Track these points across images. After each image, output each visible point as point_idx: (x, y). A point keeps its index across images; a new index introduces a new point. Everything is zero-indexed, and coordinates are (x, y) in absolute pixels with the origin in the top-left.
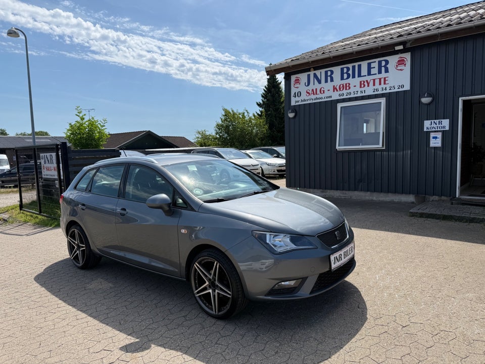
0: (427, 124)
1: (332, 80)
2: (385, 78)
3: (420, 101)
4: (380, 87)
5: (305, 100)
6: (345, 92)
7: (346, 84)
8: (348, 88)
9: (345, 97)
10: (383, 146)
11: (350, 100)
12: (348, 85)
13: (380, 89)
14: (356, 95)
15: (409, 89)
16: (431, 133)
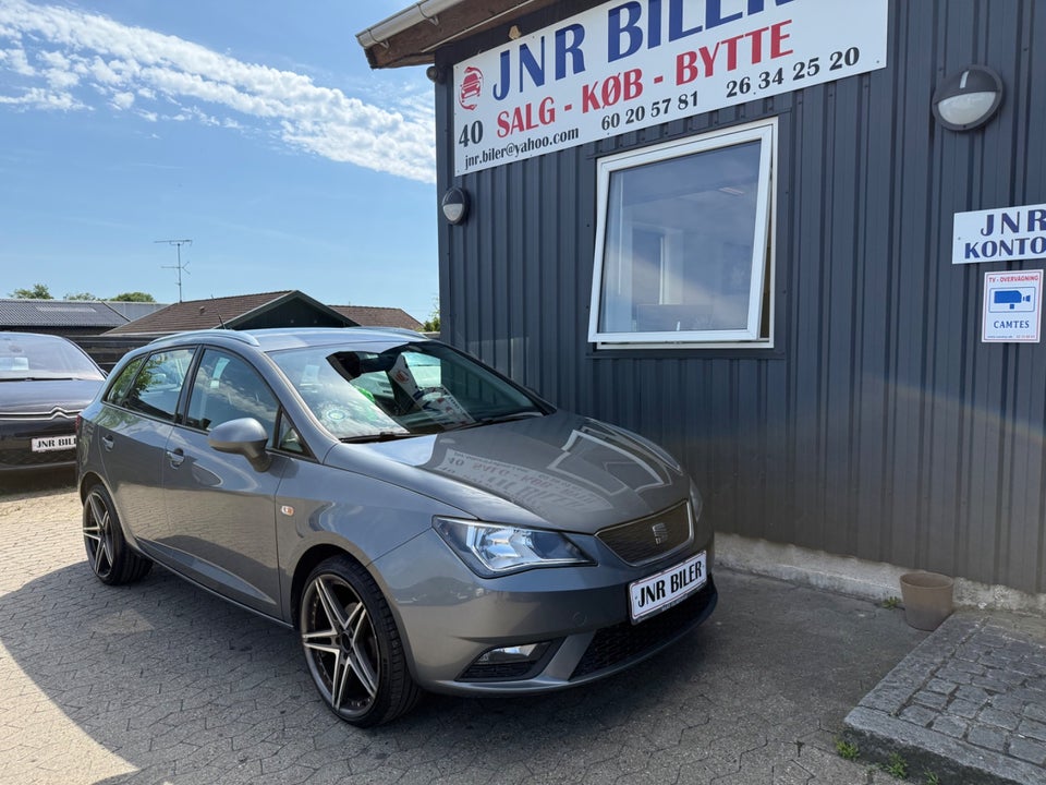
0: (968, 229)
1: (579, 66)
2: (776, 29)
3: (934, 118)
4: (756, 73)
5: (493, 155)
6: (622, 107)
7: (627, 75)
8: (633, 90)
9: (623, 128)
10: (764, 332)
11: (642, 139)
12: (633, 77)
13: (755, 82)
14: (662, 119)
15: (883, 64)
16: (988, 275)
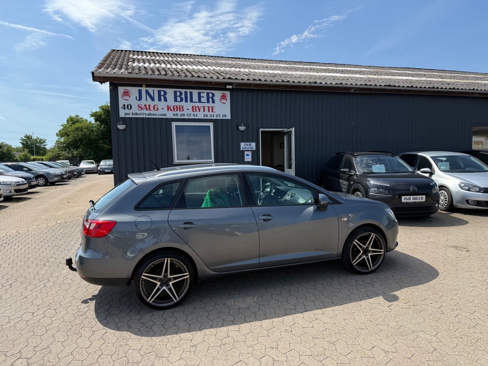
0: (242, 145)
1: (165, 100)
2: (212, 107)
3: (238, 128)
4: (209, 114)
5: (136, 114)
6: (178, 112)
8: (181, 110)
9: (179, 117)
11: (184, 120)
12: (181, 107)
13: (209, 116)
14: (189, 117)
15: (230, 118)
16: (245, 152)
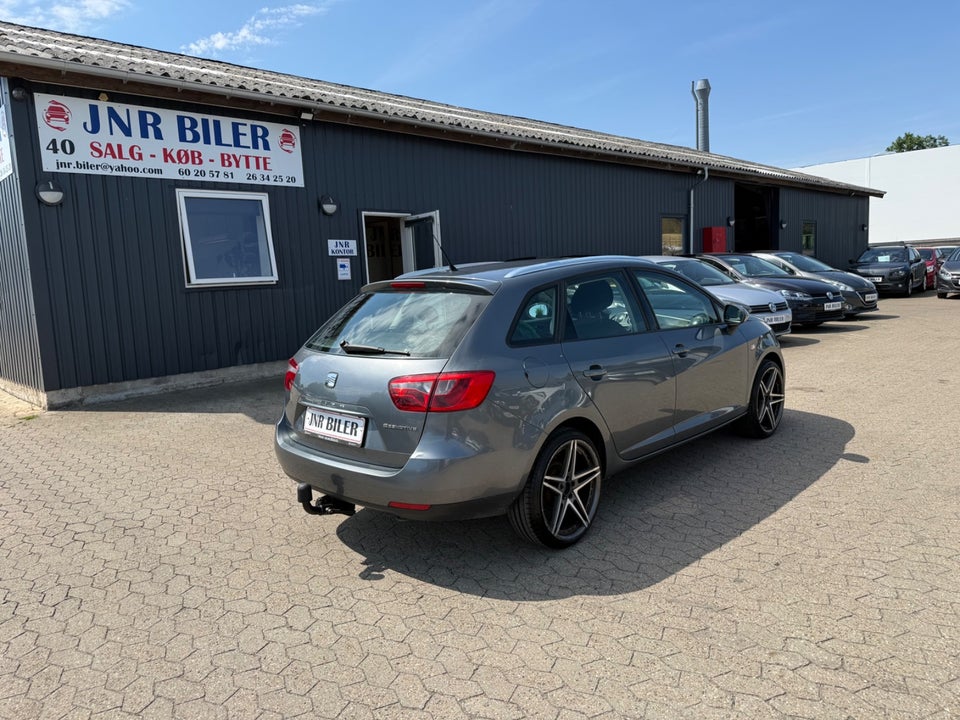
2: (265, 159)
3: (321, 208)
4: (258, 173)
5: (87, 166)
7: (192, 152)
8: (197, 161)
9: (192, 177)
11: (203, 185)
12: (196, 155)
14: (215, 179)
15: (303, 186)
16: (338, 260)
